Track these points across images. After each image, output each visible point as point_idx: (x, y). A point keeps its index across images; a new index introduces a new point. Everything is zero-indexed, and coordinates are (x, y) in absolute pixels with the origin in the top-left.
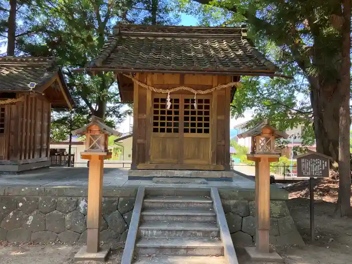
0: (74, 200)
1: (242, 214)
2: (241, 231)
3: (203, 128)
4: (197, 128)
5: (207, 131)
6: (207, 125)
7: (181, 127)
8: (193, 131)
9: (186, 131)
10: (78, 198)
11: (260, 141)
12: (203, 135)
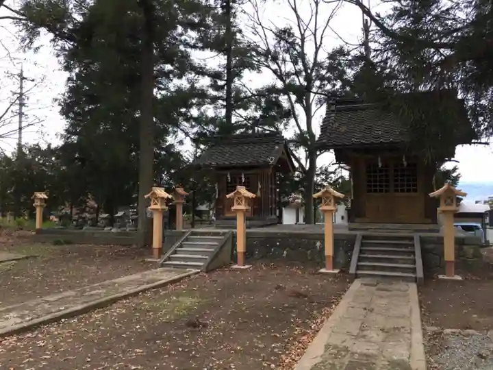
0: (312, 241)
3: (412, 188)
4: (406, 188)
5: (415, 191)
6: (416, 185)
7: (392, 188)
8: (402, 191)
9: (396, 191)
10: (315, 240)
12: (412, 194)
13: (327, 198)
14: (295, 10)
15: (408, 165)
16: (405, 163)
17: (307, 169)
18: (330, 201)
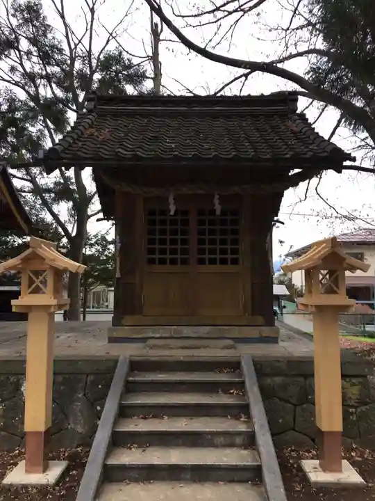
0: (12, 379)
1: (294, 401)
2: (294, 430)
3: (229, 256)
4: (218, 256)
5: (235, 262)
6: (235, 252)
7: (193, 256)
8: (213, 262)
9: (201, 262)
10: (20, 376)
11: (321, 277)
12: (230, 268)
13: (37, 273)
14: (62, 16)
15: (223, 212)
16: (218, 208)
17: (74, 234)
18: (44, 283)
